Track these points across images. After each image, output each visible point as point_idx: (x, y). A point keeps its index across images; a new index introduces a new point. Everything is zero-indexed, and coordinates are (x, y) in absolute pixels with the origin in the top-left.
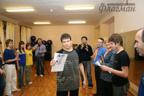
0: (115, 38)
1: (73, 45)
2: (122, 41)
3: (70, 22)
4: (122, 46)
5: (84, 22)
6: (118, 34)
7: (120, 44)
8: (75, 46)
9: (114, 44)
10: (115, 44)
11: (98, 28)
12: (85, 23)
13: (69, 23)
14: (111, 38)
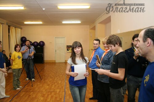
0: (113, 40)
1: (67, 46)
6: (115, 36)
8: (70, 47)
9: (113, 46)
10: (115, 46)
12: (80, 22)
13: (63, 23)
14: (109, 41)
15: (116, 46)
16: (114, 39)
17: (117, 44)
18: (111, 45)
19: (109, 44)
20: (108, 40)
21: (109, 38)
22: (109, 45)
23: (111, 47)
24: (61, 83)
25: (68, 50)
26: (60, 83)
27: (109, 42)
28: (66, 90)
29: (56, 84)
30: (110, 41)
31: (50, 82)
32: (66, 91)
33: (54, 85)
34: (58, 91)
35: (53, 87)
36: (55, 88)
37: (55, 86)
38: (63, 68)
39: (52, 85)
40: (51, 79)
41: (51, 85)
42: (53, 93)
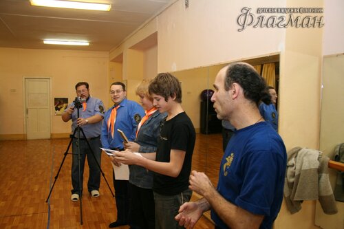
0: (166, 86)
1: (56, 99)
2: (180, 91)
3: (48, 41)
4: (180, 102)
5: (85, 43)
6: (171, 76)
7: (175, 100)
8: (62, 102)
9: (162, 100)
10: (166, 100)
11: (119, 60)
12: (88, 44)
13: (45, 42)
14: (156, 85)
15: (170, 100)
16: (169, 83)
17: (172, 97)
18: (159, 97)
19: (156, 93)
20: (154, 83)
21: (157, 79)
22: (154, 96)
23: (158, 100)
24: (39, 190)
25: (57, 109)
26: (36, 190)
27: (156, 88)
28: (52, 206)
29: (25, 193)
30: (158, 86)
31: (9, 189)
32: (52, 209)
33: (20, 198)
34: (31, 211)
35: (17, 204)
36: (23, 206)
37: (24, 199)
38: (45, 153)
39: (15, 197)
40: (13, 183)
41: (12, 197)
42: (17, 219)
